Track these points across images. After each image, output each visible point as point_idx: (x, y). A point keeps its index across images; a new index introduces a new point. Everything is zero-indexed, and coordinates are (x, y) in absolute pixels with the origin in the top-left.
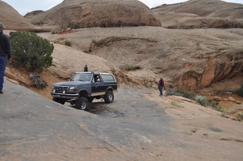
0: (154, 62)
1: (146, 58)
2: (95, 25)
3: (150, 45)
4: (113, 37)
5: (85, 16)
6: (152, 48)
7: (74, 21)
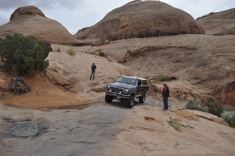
0: (192, 71)
1: (183, 68)
2: (133, 36)
3: (189, 54)
4: (149, 47)
5: (123, 27)
6: (190, 56)
7: (112, 33)
